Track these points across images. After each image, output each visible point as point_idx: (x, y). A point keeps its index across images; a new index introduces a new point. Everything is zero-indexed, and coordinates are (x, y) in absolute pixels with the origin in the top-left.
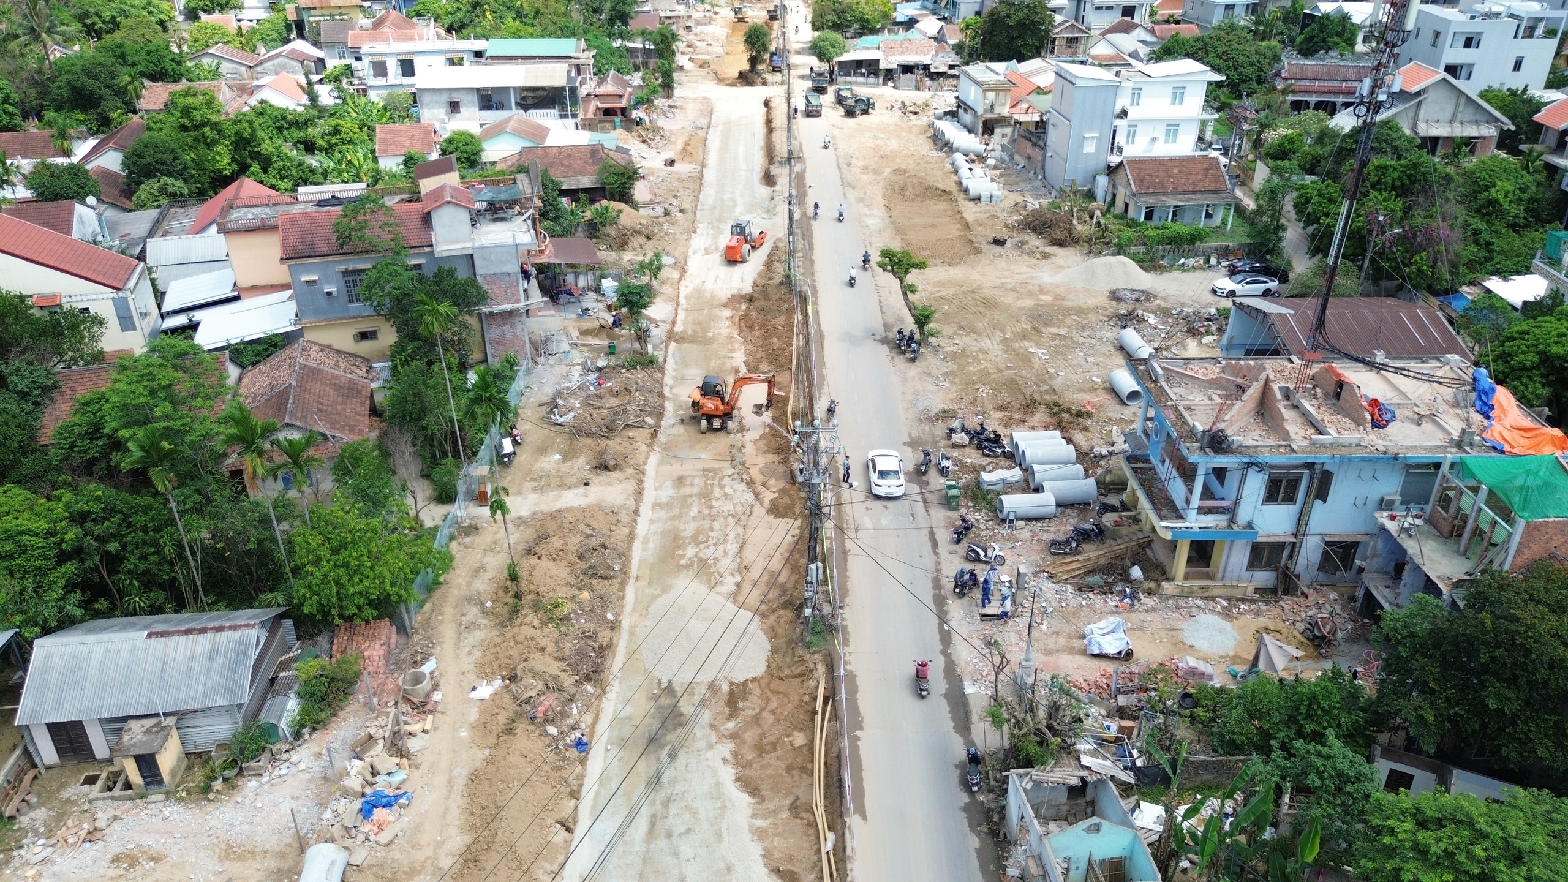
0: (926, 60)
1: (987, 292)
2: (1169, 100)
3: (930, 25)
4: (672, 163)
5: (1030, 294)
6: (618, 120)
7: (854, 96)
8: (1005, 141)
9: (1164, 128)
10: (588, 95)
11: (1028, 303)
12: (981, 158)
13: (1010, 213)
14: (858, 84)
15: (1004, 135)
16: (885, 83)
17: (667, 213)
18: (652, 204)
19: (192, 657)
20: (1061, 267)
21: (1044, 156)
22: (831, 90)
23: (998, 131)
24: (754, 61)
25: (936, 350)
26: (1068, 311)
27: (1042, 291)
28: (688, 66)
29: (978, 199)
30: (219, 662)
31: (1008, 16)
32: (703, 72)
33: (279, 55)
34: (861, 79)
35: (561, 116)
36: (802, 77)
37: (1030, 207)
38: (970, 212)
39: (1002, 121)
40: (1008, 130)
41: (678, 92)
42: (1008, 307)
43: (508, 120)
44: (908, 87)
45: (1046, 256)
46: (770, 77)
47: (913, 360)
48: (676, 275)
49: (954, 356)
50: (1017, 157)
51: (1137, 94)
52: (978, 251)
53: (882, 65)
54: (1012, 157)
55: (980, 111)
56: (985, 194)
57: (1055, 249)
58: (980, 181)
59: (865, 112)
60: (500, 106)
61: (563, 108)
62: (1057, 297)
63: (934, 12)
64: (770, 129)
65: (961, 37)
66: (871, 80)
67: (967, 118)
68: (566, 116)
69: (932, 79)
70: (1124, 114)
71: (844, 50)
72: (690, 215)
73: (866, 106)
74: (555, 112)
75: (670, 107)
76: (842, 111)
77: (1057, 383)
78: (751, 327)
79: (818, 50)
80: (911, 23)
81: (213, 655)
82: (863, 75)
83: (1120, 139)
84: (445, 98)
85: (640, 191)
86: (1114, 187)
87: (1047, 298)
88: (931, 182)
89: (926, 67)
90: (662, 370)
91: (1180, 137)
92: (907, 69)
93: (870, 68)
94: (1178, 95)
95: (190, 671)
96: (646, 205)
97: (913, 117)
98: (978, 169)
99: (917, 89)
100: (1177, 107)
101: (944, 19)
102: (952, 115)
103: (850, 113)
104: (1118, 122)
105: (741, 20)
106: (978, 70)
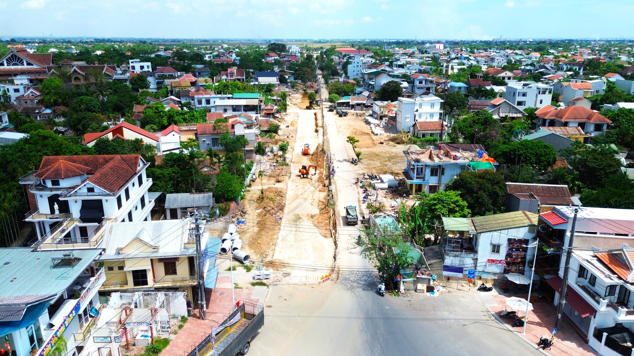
0: (365, 102)
1: (377, 153)
2: (430, 107)
3: (366, 93)
4: (288, 127)
5: (389, 154)
6: (271, 116)
7: (342, 111)
8: (386, 121)
9: (429, 115)
10: (263, 109)
11: (388, 155)
12: (378, 125)
13: (386, 138)
14: (343, 109)
15: (386, 120)
16: (351, 109)
17: (288, 137)
18: (284, 135)
19: (199, 198)
20: (398, 148)
21: (396, 123)
22: (335, 111)
23: (384, 119)
24: (311, 103)
25: (362, 163)
26: (399, 157)
27: (392, 153)
28: (290, 105)
29: (377, 135)
30: (205, 198)
31: (388, 89)
32: (295, 106)
33: (168, 99)
34: (344, 108)
35: (256, 114)
36: (326, 108)
37: (391, 136)
38: (374, 137)
39: (385, 116)
40: (387, 119)
41: (288, 111)
42: (383, 156)
43: (241, 114)
44: (359, 110)
45: (394, 146)
46: (316, 108)
47: (356, 165)
48: (292, 150)
49: (367, 165)
50: (389, 125)
51: (421, 105)
52: (375, 145)
53: (350, 104)
54: (388, 125)
55: (379, 113)
56: (379, 133)
57: (398, 145)
58: (378, 130)
59: (345, 116)
60: (238, 111)
61: (257, 111)
62: (396, 154)
63: (368, 90)
64: (316, 119)
65: (375, 96)
66: (347, 108)
67: (375, 116)
68: (258, 113)
69: (366, 107)
70: (417, 111)
71: (339, 99)
72: (294, 137)
73: (346, 114)
74: (255, 112)
75: (286, 114)
76: (338, 116)
77: (393, 169)
78: (313, 161)
79: (331, 100)
80: (361, 93)
81: (204, 197)
82: (345, 106)
83: (417, 118)
84: (223, 108)
85: (280, 132)
86: (415, 130)
87: (394, 154)
88: (364, 131)
89: (364, 104)
90: (290, 166)
91: (434, 117)
92: (358, 105)
93: (347, 104)
94: (432, 105)
95: (199, 200)
96: (281, 136)
97: (360, 117)
98: (377, 128)
99: (361, 110)
100: (432, 109)
101: (371, 92)
102: (371, 115)
103: (341, 116)
104: (415, 113)
105: (306, 93)
106: (379, 103)
